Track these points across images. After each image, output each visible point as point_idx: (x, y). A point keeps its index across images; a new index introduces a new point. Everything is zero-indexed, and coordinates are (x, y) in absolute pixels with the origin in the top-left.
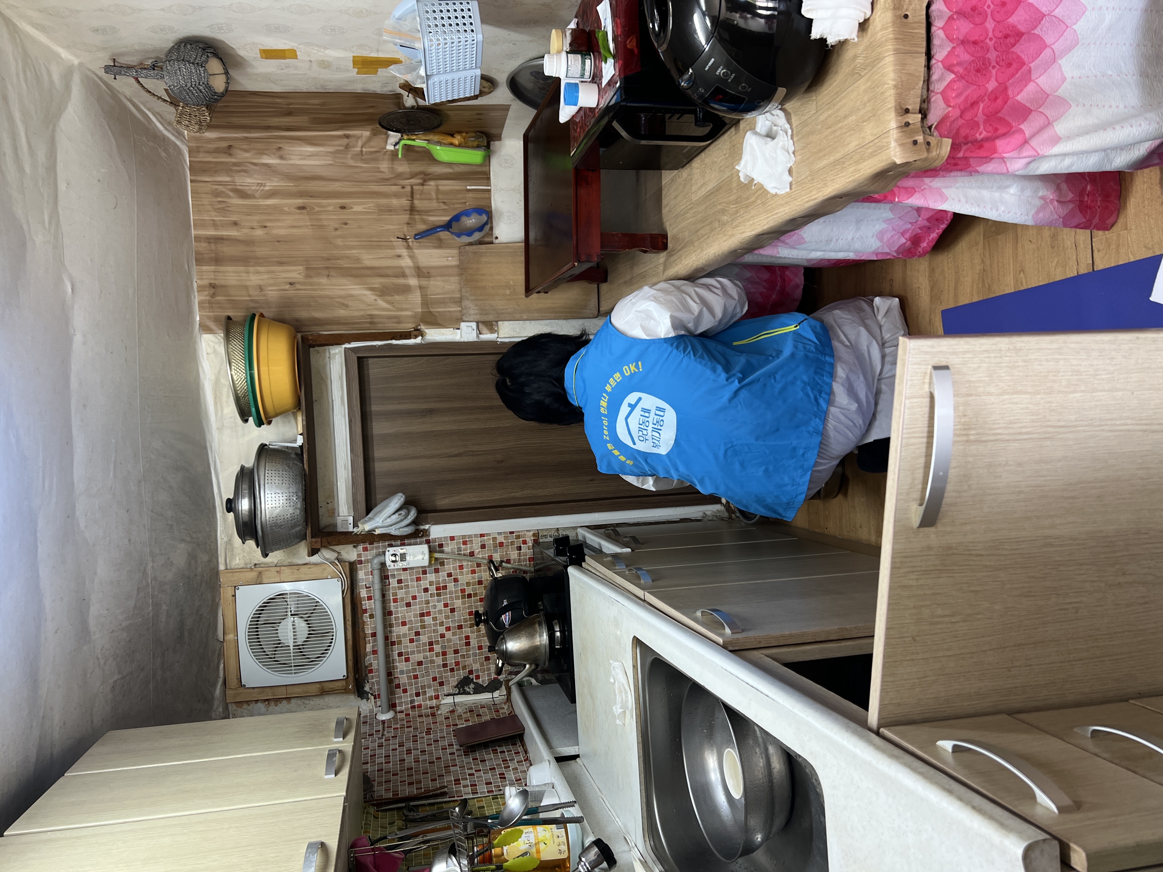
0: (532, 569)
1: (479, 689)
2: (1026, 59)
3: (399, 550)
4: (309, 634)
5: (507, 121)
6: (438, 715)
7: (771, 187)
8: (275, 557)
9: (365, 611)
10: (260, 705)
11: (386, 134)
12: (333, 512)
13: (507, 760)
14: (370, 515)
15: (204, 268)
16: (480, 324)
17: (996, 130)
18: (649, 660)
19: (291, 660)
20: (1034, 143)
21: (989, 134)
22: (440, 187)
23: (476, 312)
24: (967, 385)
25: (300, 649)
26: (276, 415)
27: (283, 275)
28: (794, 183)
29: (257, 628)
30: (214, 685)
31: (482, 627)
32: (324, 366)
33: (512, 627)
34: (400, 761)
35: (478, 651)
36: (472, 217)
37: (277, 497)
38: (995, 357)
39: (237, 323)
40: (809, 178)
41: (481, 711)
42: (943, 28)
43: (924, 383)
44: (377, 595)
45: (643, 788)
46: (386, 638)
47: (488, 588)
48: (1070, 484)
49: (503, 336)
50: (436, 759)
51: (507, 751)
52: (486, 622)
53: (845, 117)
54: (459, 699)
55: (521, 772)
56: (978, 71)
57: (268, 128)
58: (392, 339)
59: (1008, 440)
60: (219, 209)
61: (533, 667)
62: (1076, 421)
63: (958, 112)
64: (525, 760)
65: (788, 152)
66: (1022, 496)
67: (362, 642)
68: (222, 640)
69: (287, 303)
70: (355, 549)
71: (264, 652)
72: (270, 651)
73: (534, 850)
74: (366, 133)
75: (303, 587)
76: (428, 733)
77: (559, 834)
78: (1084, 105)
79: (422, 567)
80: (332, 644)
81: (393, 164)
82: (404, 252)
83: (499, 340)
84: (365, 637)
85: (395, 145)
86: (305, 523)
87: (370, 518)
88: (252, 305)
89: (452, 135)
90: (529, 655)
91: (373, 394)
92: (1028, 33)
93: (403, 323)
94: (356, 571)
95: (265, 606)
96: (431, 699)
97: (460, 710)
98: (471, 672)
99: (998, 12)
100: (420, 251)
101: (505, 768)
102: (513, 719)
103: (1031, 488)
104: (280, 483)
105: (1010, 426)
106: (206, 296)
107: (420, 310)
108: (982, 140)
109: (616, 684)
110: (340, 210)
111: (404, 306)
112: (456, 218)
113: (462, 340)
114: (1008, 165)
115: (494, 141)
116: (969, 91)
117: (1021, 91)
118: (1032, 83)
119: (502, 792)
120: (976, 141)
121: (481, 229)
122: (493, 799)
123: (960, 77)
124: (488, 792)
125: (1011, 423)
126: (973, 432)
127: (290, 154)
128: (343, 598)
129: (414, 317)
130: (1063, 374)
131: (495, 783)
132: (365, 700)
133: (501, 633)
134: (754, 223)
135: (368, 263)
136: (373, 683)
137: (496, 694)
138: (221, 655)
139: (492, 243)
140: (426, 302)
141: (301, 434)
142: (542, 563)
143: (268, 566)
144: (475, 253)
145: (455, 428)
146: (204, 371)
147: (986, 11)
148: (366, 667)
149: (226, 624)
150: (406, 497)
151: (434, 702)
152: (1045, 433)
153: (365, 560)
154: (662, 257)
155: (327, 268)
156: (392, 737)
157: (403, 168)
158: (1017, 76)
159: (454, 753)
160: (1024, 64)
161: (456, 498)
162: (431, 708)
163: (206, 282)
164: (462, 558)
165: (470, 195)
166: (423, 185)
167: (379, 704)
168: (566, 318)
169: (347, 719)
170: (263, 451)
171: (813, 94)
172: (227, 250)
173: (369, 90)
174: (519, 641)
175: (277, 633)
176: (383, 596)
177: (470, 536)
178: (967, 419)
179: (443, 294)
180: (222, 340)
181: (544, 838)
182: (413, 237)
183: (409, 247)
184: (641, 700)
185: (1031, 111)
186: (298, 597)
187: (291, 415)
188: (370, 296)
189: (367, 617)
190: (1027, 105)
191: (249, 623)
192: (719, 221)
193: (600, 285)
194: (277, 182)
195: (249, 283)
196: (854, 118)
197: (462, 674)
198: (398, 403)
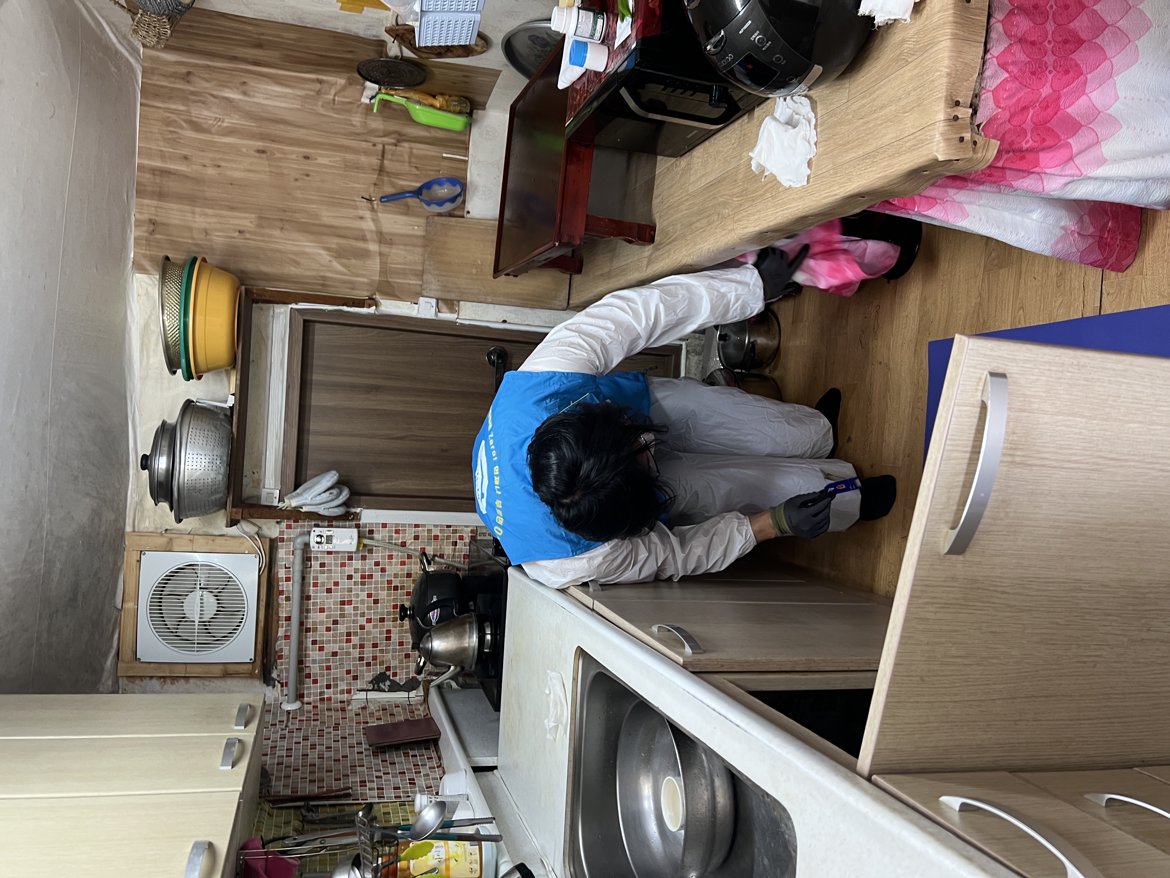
0: (466, 567)
1: (395, 687)
2: (1084, 69)
3: (325, 532)
4: (218, 611)
5: (494, 89)
6: (349, 710)
7: (785, 180)
8: (190, 523)
9: (282, 593)
10: (154, 681)
11: (363, 85)
12: (258, 483)
13: (418, 765)
14: (298, 491)
15: (146, 201)
16: (440, 301)
17: (1044, 140)
18: (592, 673)
19: (194, 636)
20: (1078, 160)
21: (1036, 144)
22: (414, 151)
23: (438, 287)
24: (1022, 399)
25: (205, 625)
26: (208, 370)
27: (232, 221)
28: (812, 176)
29: (161, 598)
30: (106, 656)
31: (407, 622)
32: (266, 325)
33: (439, 625)
34: (303, 755)
35: (398, 647)
36: (445, 186)
37: (199, 459)
38: (1056, 371)
39: (174, 264)
40: (831, 172)
41: (395, 710)
42: (1002, 22)
43: (977, 390)
44: (297, 577)
45: (569, 809)
46: (301, 624)
47: (418, 581)
48: (1111, 525)
49: (463, 317)
50: (343, 757)
51: (420, 756)
52: (412, 617)
53: (882, 107)
54: (372, 695)
55: (433, 779)
56: (1033, 73)
57: (234, 59)
58: (343, 305)
59: (1055, 467)
60: (169, 139)
61: (458, 669)
62: (1128, 455)
63: (1007, 115)
64: (438, 767)
65: (809, 143)
66: (1060, 531)
67: (274, 624)
68: (120, 607)
69: (233, 252)
70: (278, 526)
71: (166, 625)
72: (173, 625)
73: (443, 867)
74: (341, 81)
75: (216, 560)
76: (336, 728)
77: (471, 852)
78: (1135, 128)
79: (348, 552)
80: (242, 624)
81: (366, 119)
82: (367, 214)
83: (458, 320)
84: (278, 621)
85: (371, 99)
86: (226, 491)
87: (298, 494)
88: (194, 249)
89: (434, 97)
90: (456, 657)
91: (316, 362)
92: (1089, 41)
93: (358, 289)
94: (277, 548)
95: (172, 576)
96: (342, 692)
97: (372, 707)
98: (388, 669)
99: (1060, 14)
100: (386, 215)
101: (416, 773)
102: (429, 721)
103: (1070, 524)
104: (204, 444)
105: (1060, 451)
106: (144, 232)
107: (377, 278)
108: (1027, 150)
109: (552, 696)
110: (303, 160)
111: (361, 272)
112: (428, 186)
113: (419, 316)
114: (1045, 184)
115: (478, 109)
116: (1022, 94)
117: (1074, 103)
118: (1084, 97)
119: (410, 799)
120: (1021, 150)
121: (453, 200)
122: (400, 805)
123: (1014, 78)
124: (396, 797)
125: (1061, 448)
126: (1019, 453)
127: (254, 91)
128: (259, 576)
129: (370, 284)
130: (1123, 400)
131: (404, 788)
132: (270, 688)
133: (428, 631)
134: (759, 218)
135: (326, 220)
136: (282, 670)
137: (413, 694)
138: (117, 623)
139: (463, 217)
140: (384, 271)
141: (233, 395)
142: (478, 562)
143: (181, 533)
144: (443, 225)
145: (401, 409)
146: (132, 314)
147: (1048, 12)
148: (276, 652)
149: (127, 590)
150: (340, 476)
151: (345, 697)
152: (1094, 464)
153: (287, 538)
154: (648, 249)
155: (282, 220)
156: (297, 729)
157: (377, 124)
158: (1072, 86)
159: (362, 753)
160: (1082, 74)
161: (394, 483)
162: (341, 702)
163: (146, 217)
164: (394, 547)
165: (446, 163)
166: (396, 145)
167: (285, 693)
168: (533, 307)
169: (250, 706)
170: (189, 406)
171: (847, 81)
172: (173, 185)
173: (351, 31)
174: (446, 640)
175: (182, 606)
176: (303, 578)
177: (404, 525)
178: (1015, 438)
179: (403, 264)
180: (157, 283)
181: (455, 854)
182: (378, 199)
183: (373, 210)
184: (578, 715)
185: (1082, 126)
186: (210, 570)
187: (224, 373)
188: (325, 257)
189: (282, 599)
190: (1077, 119)
191: (152, 592)
192: (719, 215)
193: (573, 276)
194: (238, 119)
195: (195, 225)
196: (893, 108)
197: (379, 669)
198: (343, 375)
